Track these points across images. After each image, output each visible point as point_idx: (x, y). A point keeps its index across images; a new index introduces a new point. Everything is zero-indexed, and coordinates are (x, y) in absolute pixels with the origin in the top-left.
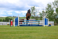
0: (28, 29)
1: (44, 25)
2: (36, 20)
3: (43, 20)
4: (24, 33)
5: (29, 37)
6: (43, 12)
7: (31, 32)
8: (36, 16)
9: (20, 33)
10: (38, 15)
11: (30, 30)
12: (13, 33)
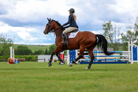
0: (97, 70)
1: (132, 62)
2: (115, 50)
3: (129, 51)
4: (86, 79)
5: (96, 86)
6: (129, 32)
7: (101, 77)
8: (114, 42)
9: (79, 79)
10: (119, 40)
11: (100, 72)
12: (64, 80)
